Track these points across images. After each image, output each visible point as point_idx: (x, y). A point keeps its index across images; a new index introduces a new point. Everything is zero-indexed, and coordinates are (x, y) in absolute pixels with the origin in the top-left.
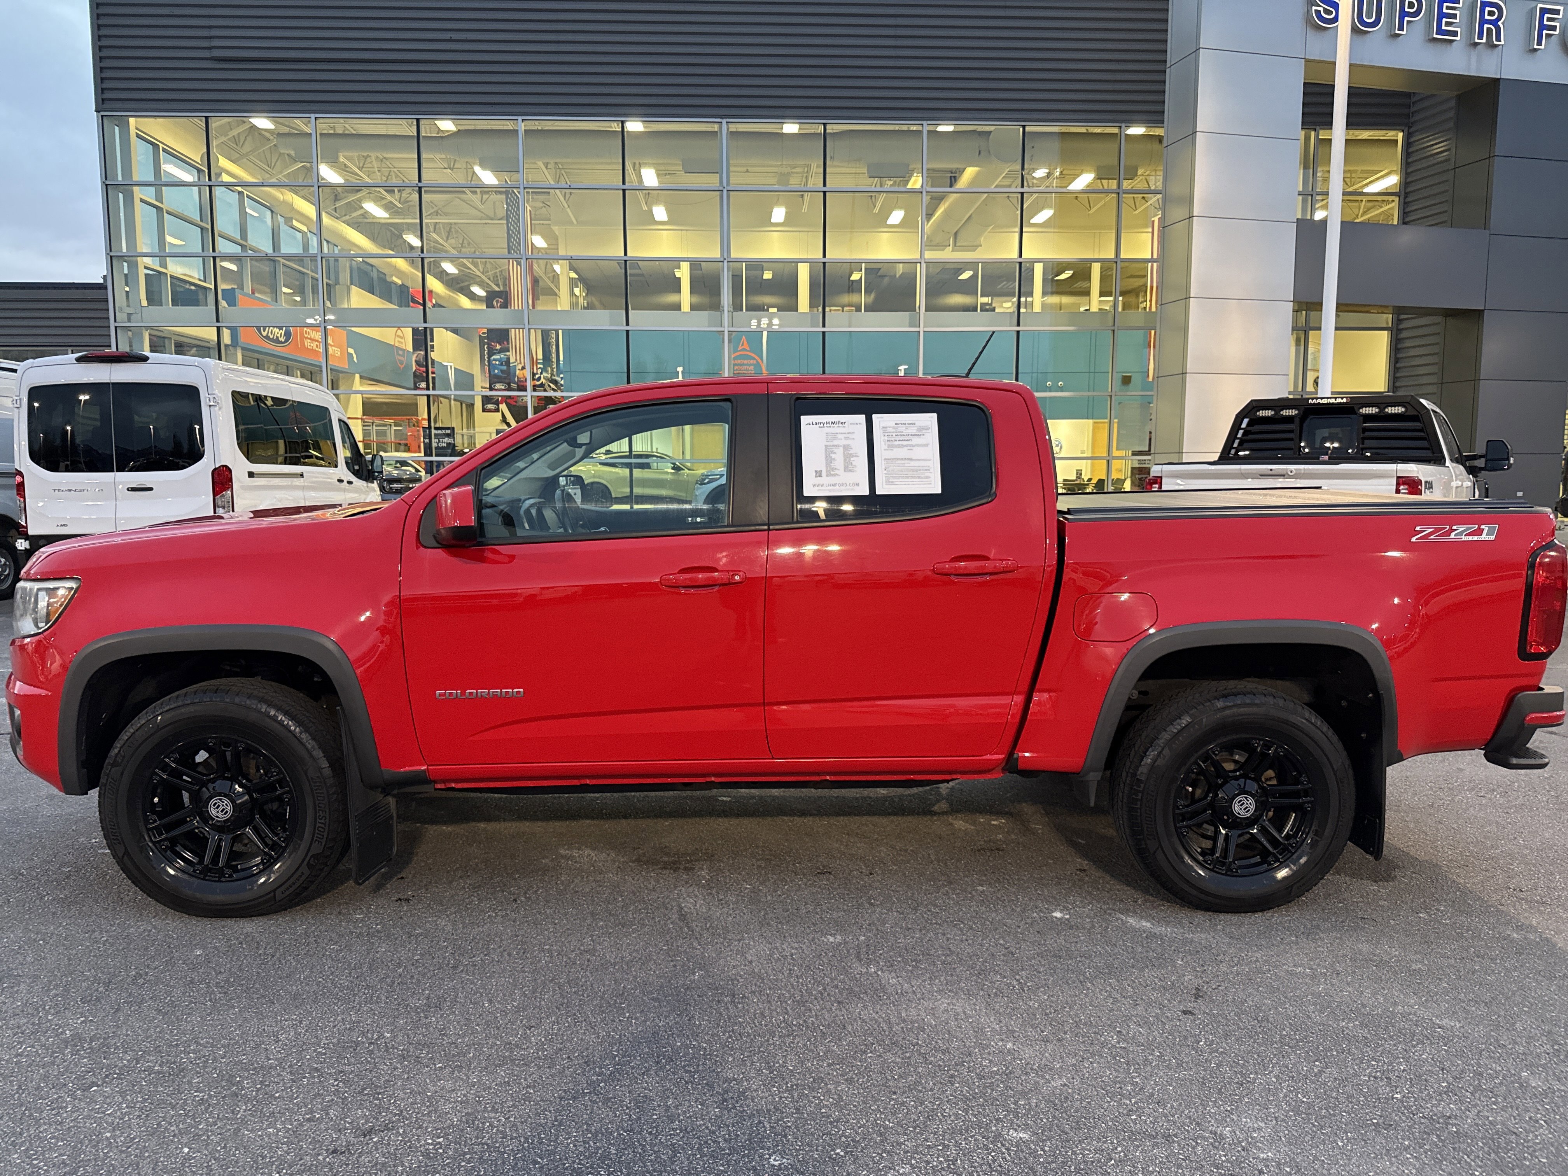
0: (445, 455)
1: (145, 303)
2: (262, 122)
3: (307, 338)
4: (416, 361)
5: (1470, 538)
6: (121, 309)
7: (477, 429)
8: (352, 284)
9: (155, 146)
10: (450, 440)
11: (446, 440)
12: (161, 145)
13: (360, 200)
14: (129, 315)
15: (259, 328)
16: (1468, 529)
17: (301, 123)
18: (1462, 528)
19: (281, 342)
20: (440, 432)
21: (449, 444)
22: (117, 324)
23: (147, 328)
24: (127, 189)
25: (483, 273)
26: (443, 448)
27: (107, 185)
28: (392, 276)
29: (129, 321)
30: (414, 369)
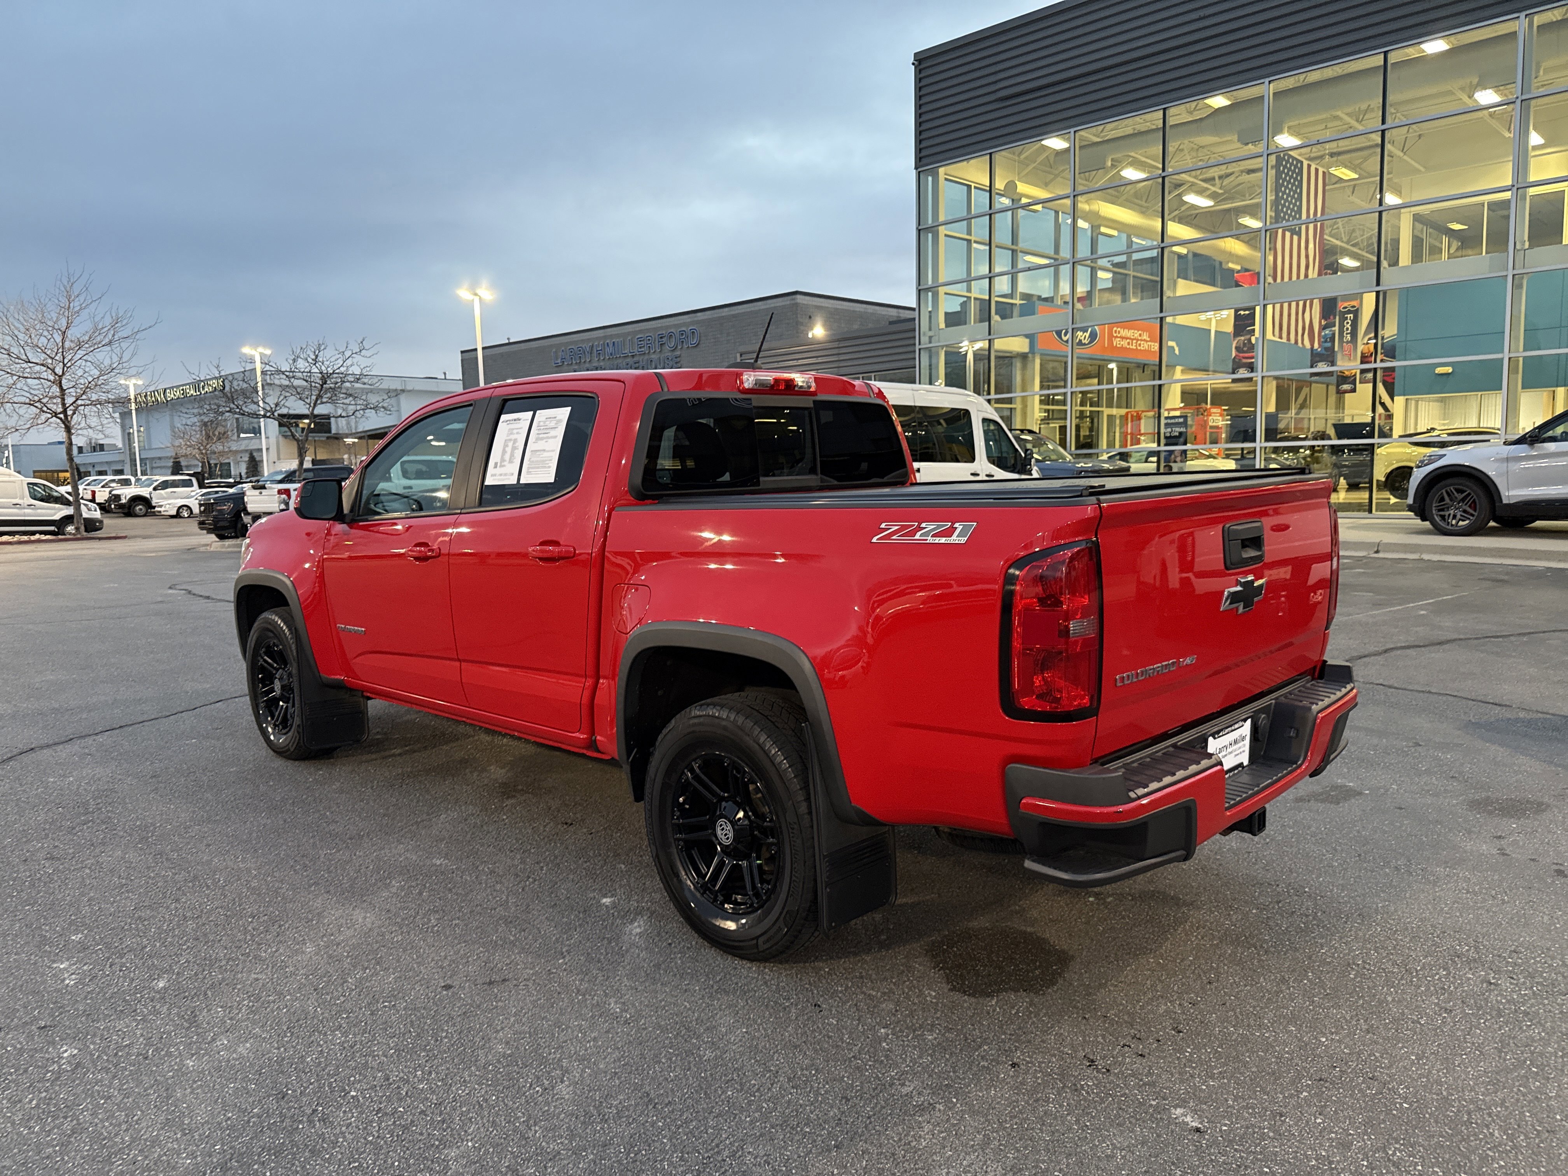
0: (1176, 444)
1: (942, 325)
2: (1056, 143)
3: (1117, 337)
4: (1236, 348)
5: (937, 540)
6: (924, 334)
7: (1346, 412)
8: (1178, 277)
9: (969, 187)
10: (1183, 430)
11: (1178, 429)
12: (973, 185)
13: (1180, 195)
14: (930, 337)
15: (1059, 333)
16: (939, 527)
17: (1090, 134)
18: (929, 526)
19: (1085, 344)
20: (1169, 421)
21: (1181, 433)
22: (921, 347)
23: (942, 347)
24: (933, 230)
25: (1347, 243)
26: (1175, 437)
27: (919, 230)
28: (1228, 263)
29: (930, 342)
30: (1234, 355)
